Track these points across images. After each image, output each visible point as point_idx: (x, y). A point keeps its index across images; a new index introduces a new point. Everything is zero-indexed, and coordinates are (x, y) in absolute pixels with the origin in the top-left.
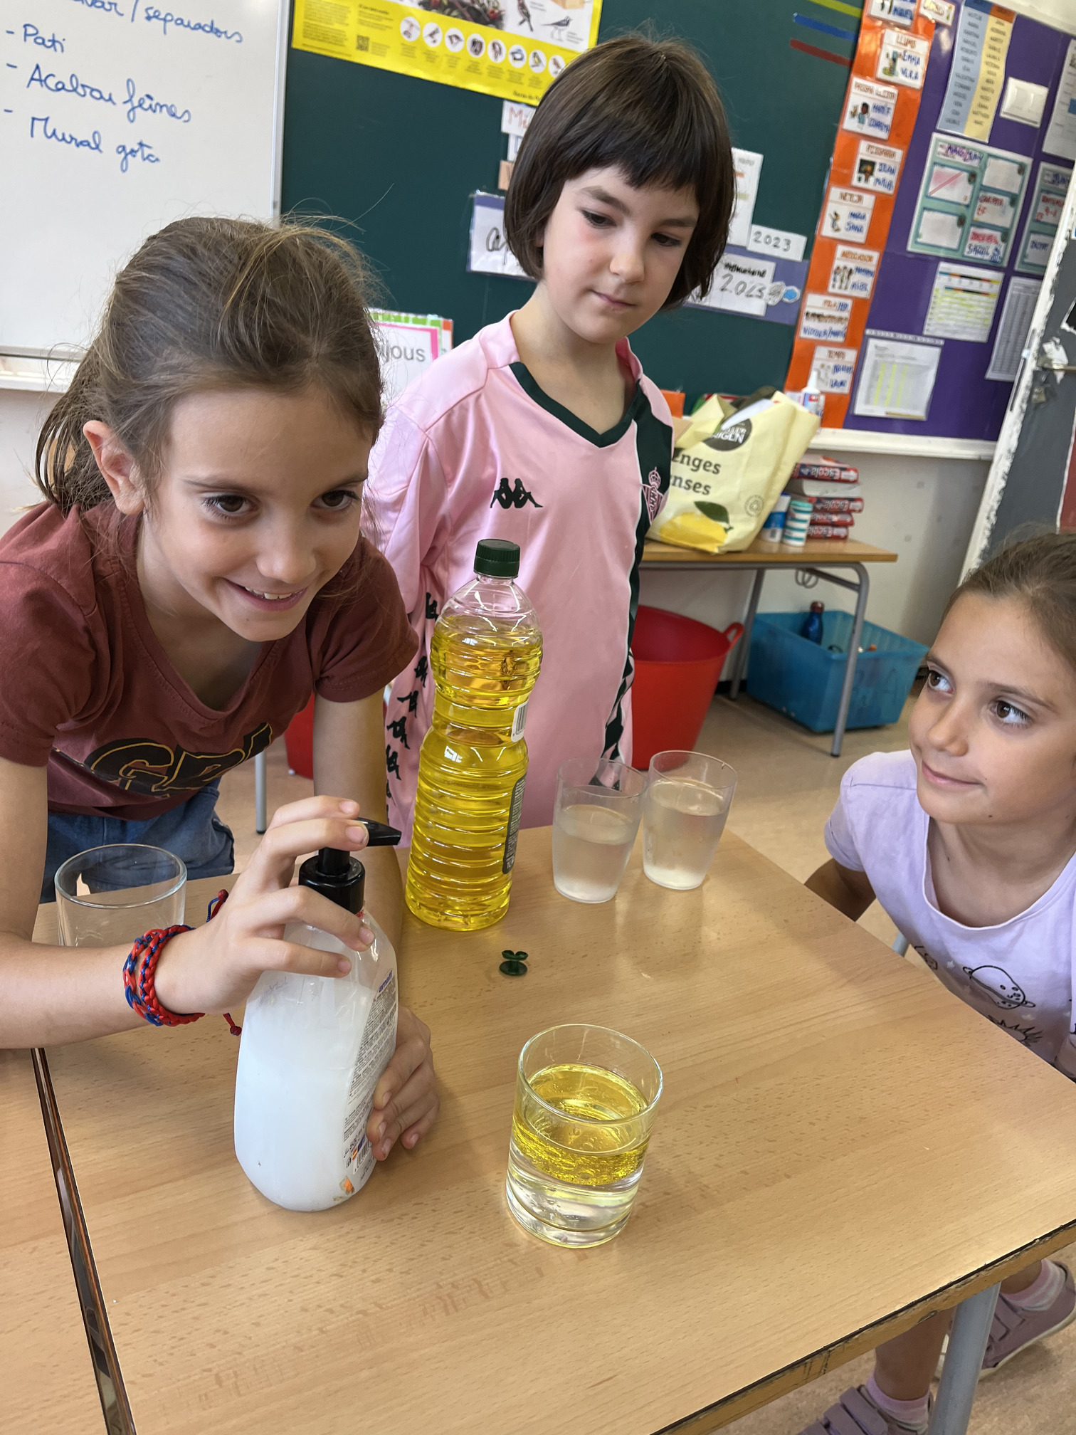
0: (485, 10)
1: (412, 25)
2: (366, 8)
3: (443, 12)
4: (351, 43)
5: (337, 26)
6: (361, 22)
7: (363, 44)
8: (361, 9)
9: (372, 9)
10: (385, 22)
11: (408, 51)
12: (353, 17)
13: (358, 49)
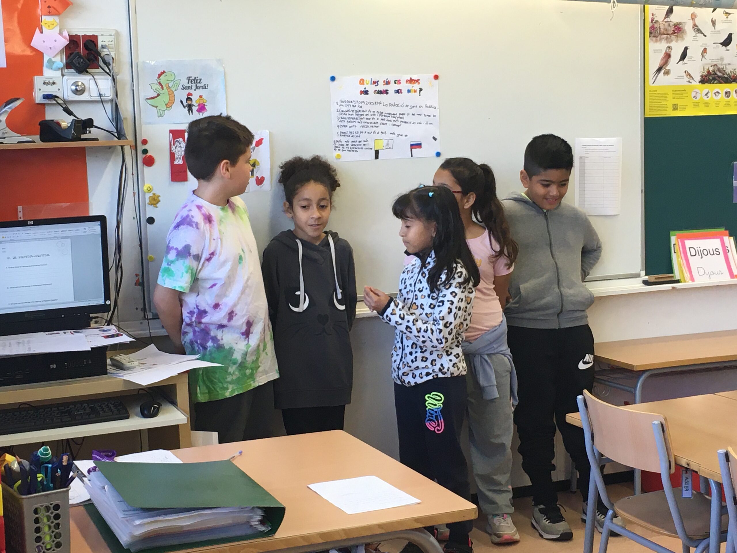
0: (730, 77)
1: (697, 93)
2: (676, 91)
3: (710, 83)
4: (671, 107)
5: (663, 103)
6: (674, 98)
7: (675, 107)
9: (678, 91)
10: (685, 95)
11: (696, 105)
12: (670, 97)
13: (673, 110)
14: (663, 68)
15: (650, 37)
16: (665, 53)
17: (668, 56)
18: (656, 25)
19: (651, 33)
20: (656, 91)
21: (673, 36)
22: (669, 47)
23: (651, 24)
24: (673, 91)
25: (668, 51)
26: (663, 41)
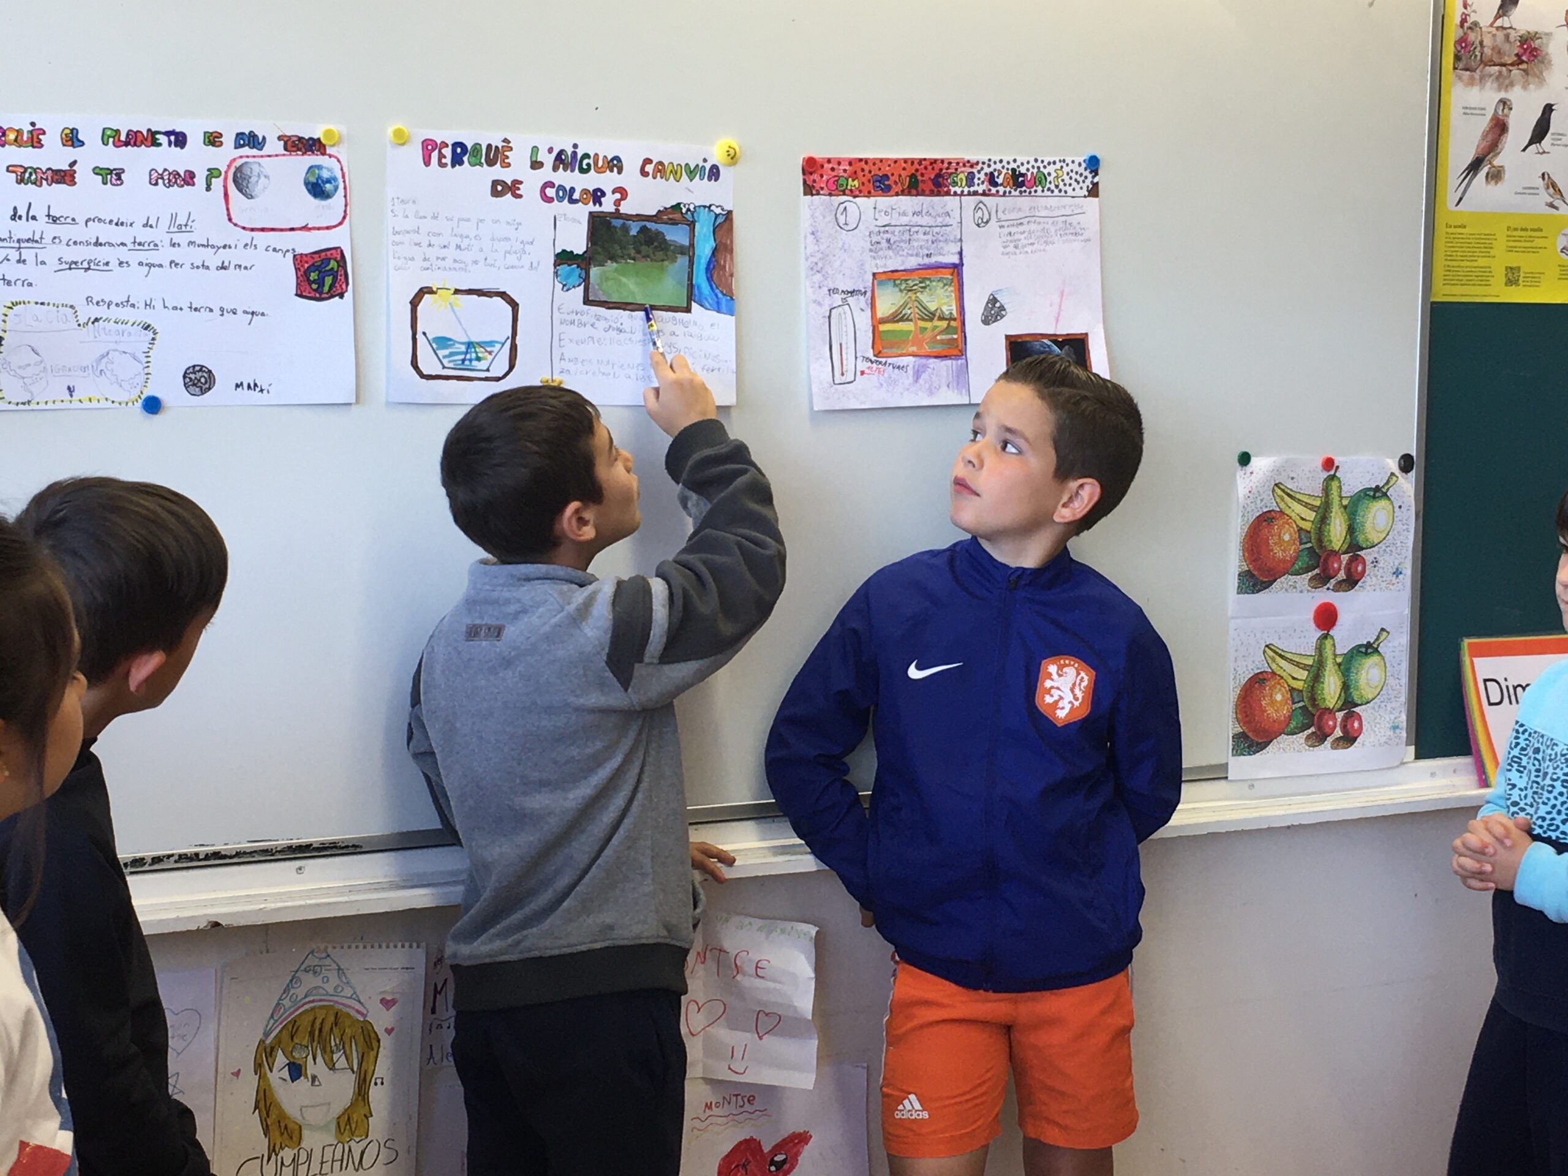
2: (1516, 229)
4: (1500, 276)
5: (1482, 262)
6: (1510, 250)
7: (1512, 277)
8: (1509, 233)
9: (1522, 230)
10: (1539, 242)
12: (1500, 246)
13: (1506, 285)
14: (1485, 163)
15: (1455, 68)
16: (1492, 119)
17: (1499, 127)
18: (1472, 36)
19: (1457, 58)
20: (1465, 227)
21: (1515, 72)
22: (1504, 102)
23: (1461, 32)
24: (1509, 228)
25: (1500, 113)
26: (1489, 84)
